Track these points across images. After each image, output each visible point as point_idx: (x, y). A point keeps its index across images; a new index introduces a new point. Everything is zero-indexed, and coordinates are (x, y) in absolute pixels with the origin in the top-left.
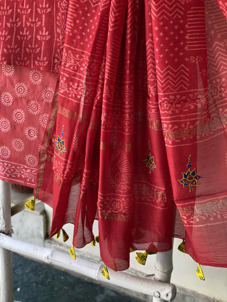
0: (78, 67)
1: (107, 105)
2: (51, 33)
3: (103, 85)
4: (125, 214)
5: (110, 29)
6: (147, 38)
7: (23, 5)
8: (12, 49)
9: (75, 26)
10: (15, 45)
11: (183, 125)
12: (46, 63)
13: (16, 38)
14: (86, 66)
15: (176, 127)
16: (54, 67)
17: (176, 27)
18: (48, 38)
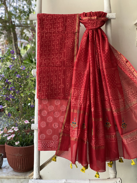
0: (79, 94)
2: (65, 85)
6: (103, 81)
7: (53, 76)
8: (49, 93)
9: (77, 81)
10: (50, 91)
12: (63, 96)
13: (50, 88)
14: (83, 93)
16: (66, 97)
17: (113, 76)
18: (63, 87)
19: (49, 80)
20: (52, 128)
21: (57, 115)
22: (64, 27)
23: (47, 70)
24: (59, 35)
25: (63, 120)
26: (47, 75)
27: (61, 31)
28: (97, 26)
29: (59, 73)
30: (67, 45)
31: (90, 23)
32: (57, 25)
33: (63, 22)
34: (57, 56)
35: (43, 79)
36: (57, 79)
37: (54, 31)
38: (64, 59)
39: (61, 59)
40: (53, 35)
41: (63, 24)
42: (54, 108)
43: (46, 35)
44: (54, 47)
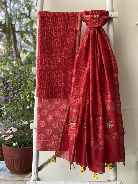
0: (78, 93)
2: (65, 83)
4: (103, 146)
5: (91, 78)
7: (54, 75)
8: (49, 91)
10: (50, 89)
12: (63, 95)
13: (51, 87)
14: (82, 92)
16: (66, 96)
18: (64, 85)
19: (49, 78)
20: (52, 128)
21: (57, 114)
22: (66, 25)
23: (48, 68)
24: (60, 33)
25: (63, 119)
26: (47, 74)
27: (63, 29)
28: (99, 24)
29: (60, 71)
30: (68, 43)
31: (92, 21)
32: (59, 23)
33: (65, 20)
34: (58, 54)
35: (43, 77)
36: (57, 77)
37: (56, 28)
38: (65, 57)
39: (62, 57)
40: (54, 33)
41: (65, 22)
42: (54, 107)
43: (47, 33)
44: (55, 45)
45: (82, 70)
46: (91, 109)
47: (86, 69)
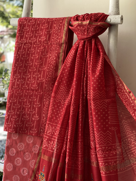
0: (53, 133)
1: (69, 153)
2: (40, 117)
3: (67, 142)
5: (71, 114)
6: (89, 118)
7: (26, 103)
8: (19, 125)
9: (53, 113)
10: (20, 123)
11: (110, 163)
12: (36, 131)
13: (21, 119)
14: (58, 132)
15: (107, 164)
16: (40, 134)
17: (104, 113)
18: (38, 119)
19: (20, 107)
20: (20, 175)
21: (28, 157)
22: (48, 36)
23: (20, 93)
24: (40, 47)
25: (34, 166)
26: (19, 101)
27: (44, 42)
28: (89, 34)
29: (34, 99)
30: (49, 61)
31: (79, 30)
32: (40, 33)
33: (48, 28)
34: (34, 76)
35: (14, 105)
37: (35, 40)
38: (42, 80)
39: (40, 79)
40: (33, 46)
41: (47, 32)
42: (25, 147)
43: (25, 47)
44: (33, 62)
45: (62, 101)
46: (67, 160)
47: (67, 99)
